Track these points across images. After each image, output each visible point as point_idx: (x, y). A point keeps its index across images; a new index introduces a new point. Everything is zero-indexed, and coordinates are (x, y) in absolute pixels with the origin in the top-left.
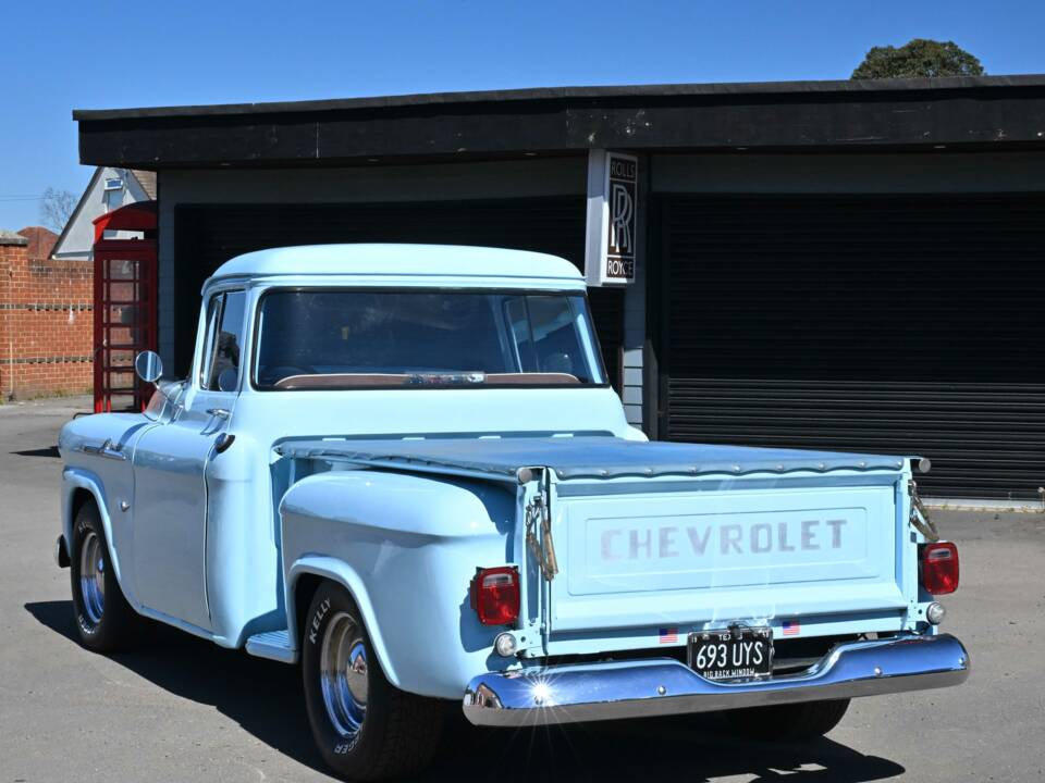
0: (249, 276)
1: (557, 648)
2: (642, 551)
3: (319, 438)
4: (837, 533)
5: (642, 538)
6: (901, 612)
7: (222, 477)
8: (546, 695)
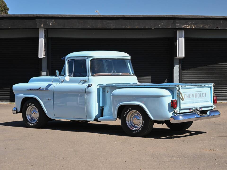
0: (87, 56)
1: (181, 112)
2: (188, 97)
3: (103, 84)
4: (205, 94)
5: (188, 95)
6: (212, 106)
7: (91, 91)
8: (181, 118)
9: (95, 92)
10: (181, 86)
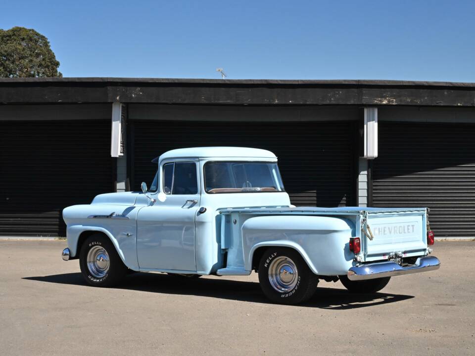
0: (198, 157)
1: (368, 259)
3: (226, 208)
4: (413, 228)
5: (380, 230)
6: (424, 250)
8: (368, 271)
9: (212, 222)
10: (369, 213)
